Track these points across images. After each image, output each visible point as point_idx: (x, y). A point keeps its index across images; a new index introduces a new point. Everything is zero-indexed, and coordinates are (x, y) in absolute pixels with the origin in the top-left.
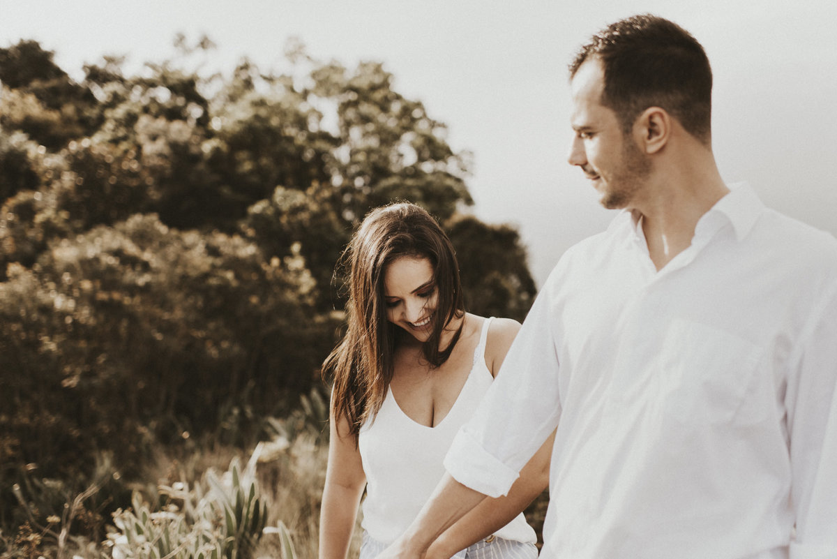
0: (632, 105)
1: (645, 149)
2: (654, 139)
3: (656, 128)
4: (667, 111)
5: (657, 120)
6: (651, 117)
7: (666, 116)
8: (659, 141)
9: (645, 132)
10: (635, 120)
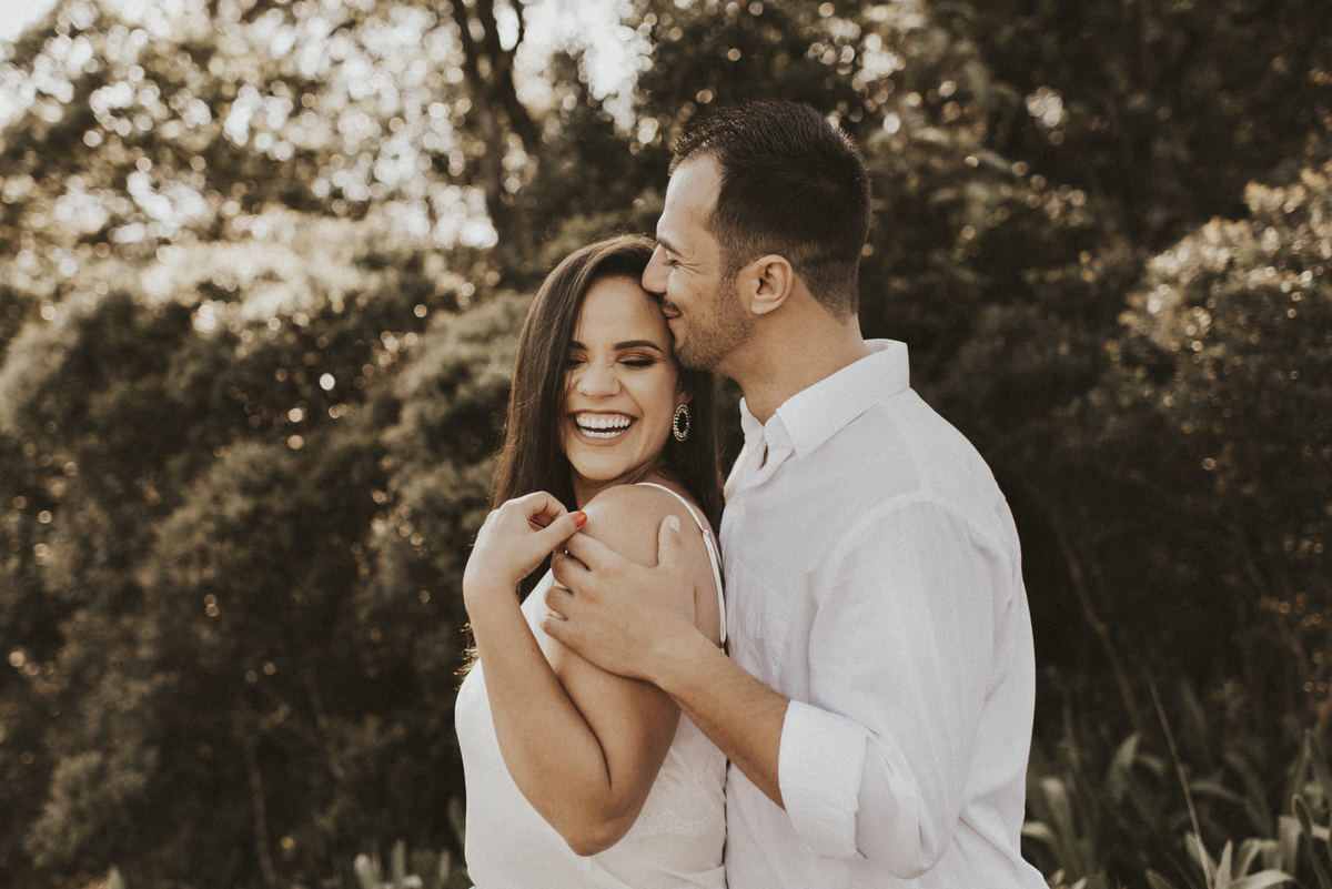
0: (750, 245)
1: (751, 305)
2: (766, 295)
3: (770, 281)
4: (793, 266)
5: (776, 272)
6: (770, 266)
7: (790, 269)
8: (771, 301)
9: (756, 283)
10: (746, 264)
